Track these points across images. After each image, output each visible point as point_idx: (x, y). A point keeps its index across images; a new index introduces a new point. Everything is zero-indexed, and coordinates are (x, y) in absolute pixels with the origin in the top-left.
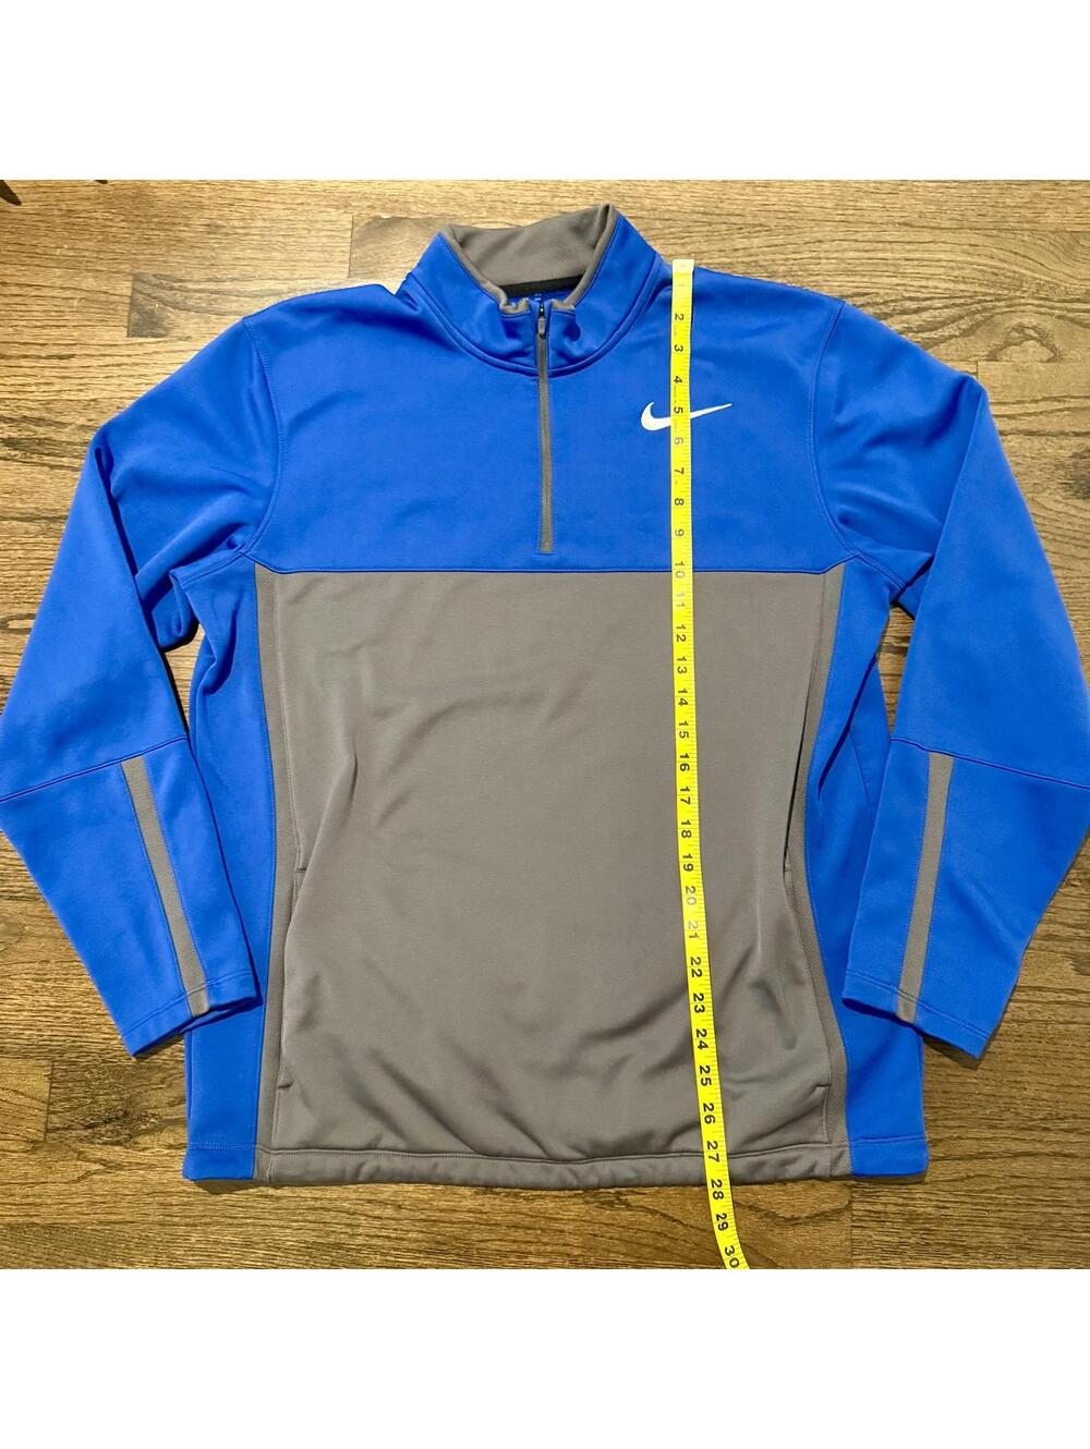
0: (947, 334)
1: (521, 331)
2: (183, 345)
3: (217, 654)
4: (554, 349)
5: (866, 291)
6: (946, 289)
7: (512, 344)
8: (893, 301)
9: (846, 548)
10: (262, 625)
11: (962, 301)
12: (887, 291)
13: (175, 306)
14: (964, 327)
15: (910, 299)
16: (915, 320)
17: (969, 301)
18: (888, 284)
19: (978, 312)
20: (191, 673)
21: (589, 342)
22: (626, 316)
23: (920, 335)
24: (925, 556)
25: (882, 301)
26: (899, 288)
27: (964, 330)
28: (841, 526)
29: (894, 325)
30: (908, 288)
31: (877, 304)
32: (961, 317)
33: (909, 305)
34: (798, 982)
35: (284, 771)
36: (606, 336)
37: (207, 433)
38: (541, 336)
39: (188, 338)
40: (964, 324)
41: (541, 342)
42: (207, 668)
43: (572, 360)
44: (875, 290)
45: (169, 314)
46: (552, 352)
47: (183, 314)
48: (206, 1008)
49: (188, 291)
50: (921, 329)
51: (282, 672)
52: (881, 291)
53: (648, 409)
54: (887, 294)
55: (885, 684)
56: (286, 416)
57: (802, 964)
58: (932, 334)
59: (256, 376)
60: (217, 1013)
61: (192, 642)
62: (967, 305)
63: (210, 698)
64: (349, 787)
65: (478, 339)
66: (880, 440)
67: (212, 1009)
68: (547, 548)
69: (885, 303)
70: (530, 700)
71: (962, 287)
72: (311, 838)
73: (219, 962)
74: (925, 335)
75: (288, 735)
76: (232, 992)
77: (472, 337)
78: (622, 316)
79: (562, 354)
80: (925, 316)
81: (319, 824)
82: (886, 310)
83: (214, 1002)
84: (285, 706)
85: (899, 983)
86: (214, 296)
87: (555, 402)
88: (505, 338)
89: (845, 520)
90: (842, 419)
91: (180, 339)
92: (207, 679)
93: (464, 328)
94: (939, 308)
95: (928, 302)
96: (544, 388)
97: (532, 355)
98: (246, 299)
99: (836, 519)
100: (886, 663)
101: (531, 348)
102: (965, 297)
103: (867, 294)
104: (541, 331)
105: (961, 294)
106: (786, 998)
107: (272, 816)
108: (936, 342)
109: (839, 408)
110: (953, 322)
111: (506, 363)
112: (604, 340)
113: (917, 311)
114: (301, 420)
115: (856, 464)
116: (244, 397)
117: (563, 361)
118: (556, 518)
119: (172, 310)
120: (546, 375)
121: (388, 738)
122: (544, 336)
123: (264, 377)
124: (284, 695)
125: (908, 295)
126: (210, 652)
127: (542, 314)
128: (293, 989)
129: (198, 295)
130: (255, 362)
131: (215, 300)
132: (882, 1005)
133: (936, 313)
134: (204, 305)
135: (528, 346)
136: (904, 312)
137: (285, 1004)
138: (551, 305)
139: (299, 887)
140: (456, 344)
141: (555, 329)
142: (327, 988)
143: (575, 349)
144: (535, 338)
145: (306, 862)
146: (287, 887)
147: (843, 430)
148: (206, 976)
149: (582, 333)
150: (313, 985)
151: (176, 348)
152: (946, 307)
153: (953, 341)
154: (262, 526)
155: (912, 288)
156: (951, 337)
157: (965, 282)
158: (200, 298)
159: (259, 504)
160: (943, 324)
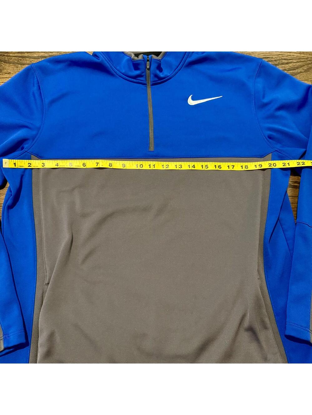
0: (299, 71)
1: (140, 67)
2: (7, 76)
3: (14, 192)
4: (153, 74)
5: (268, 56)
6: (297, 56)
7: (137, 72)
8: (278, 60)
9: (272, 148)
10: (34, 180)
11: (303, 60)
12: (276, 57)
13: (5, 62)
14: (305, 69)
15: (285, 59)
16: (287, 66)
17: (306, 60)
18: (276, 54)
19: (310, 64)
20: (3, 201)
21: (166, 73)
22: (180, 63)
23: (289, 71)
24: (303, 150)
25: (274, 60)
26: (280, 55)
27: (306, 70)
28: (268, 139)
29: (280, 68)
30: (283, 56)
31: (272, 61)
32: (304, 66)
33: (284, 61)
34: (265, 328)
35: (41, 240)
36: (173, 71)
37: (15, 106)
38: (148, 69)
39: (9, 73)
40: (305, 68)
41: (148, 72)
42: (9, 198)
43: (160, 78)
44: (271, 56)
45: (2, 65)
46: (152, 76)
47: (7, 65)
48: (2, 348)
49: (10, 56)
50: (289, 70)
51: (41, 199)
52: (274, 57)
53: (190, 97)
54: (276, 58)
55: (290, 200)
56: (47, 101)
57: (267, 320)
58: (294, 71)
59: (36, 85)
60: (7, 351)
61: (5, 188)
62: (305, 61)
63: (11, 211)
64: (69, 247)
65: (123, 71)
66: (281, 108)
67: (5, 349)
68: (152, 148)
69: (275, 60)
70: (146, 209)
71: (303, 55)
72: (52, 270)
73: (9, 327)
74: (291, 72)
75: (43, 226)
76: (14, 340)
77: (121, 71)
78: (179, 63)
79: (156, 76)
80: (290, 65)
81: (55, 264)
82: (276, 63)
83: (6, 346)
84: (42, 212)
85: (309, 327)
86: (20, 58)
87: (153, 94)
88: (134, 70)
89: (270, 137)
90: (266, 100)
91: (6, 73)
92: (10, 202)
93: (118, 68)
94: (295, 63)
95: (291, 60)
96: (149, 90)
97: (144, 76)
98: (32, 59)
99: (267, 137)
100: (290, 192)
101: (144, 74)
102: (304, 59)
103: (269, 58)
104: (148, 67)
105: (303, 58)
106: (262, 336)
107: (35, 260)
108: (296, 74)
109: (264, 97)
110: (301, 67)
111: (135, 80)
112: (172, 72)
113: (287, 63)
114: (53, 102)
115: (272, 117)
116: (31, 94)
117: (156, 79)
118: (155, 138)
119: (4, 63)
120: (150, 85)
121: (86, 226)
122: (149, 69)
123: (39, 86)
124: (42, 209)
125: (283, 58)
126: (11, 192)
127: (148, 60)
128: (42, 339)
129: (13, 58)
130: (35, 80)
131: (21, 60)
132: (304, 338)
133: (294, 64)
134: (16, 61)
135: (143, 73)
136: (283, 64)
137: (39, 345)
138: (152, 57)
139: (46, 291)
140: (115, 73)
141: (154, 66)
142: (58, 338)
143: (161, 75)
144: (145, 70)
145: (49, 279)
146: (41, 292)
147: (266, 105)
148: (4, 333)
149: (163, 70)
150: (51, 336)
151: (4, 77)
152: (298, 62)
153: (302, 74)
154: (35, 140)
155: (285, 56)
156: (301, 72)
157: (303, 54)
158: (14, 59)
159: (34, 133)
160: (297, 68)
